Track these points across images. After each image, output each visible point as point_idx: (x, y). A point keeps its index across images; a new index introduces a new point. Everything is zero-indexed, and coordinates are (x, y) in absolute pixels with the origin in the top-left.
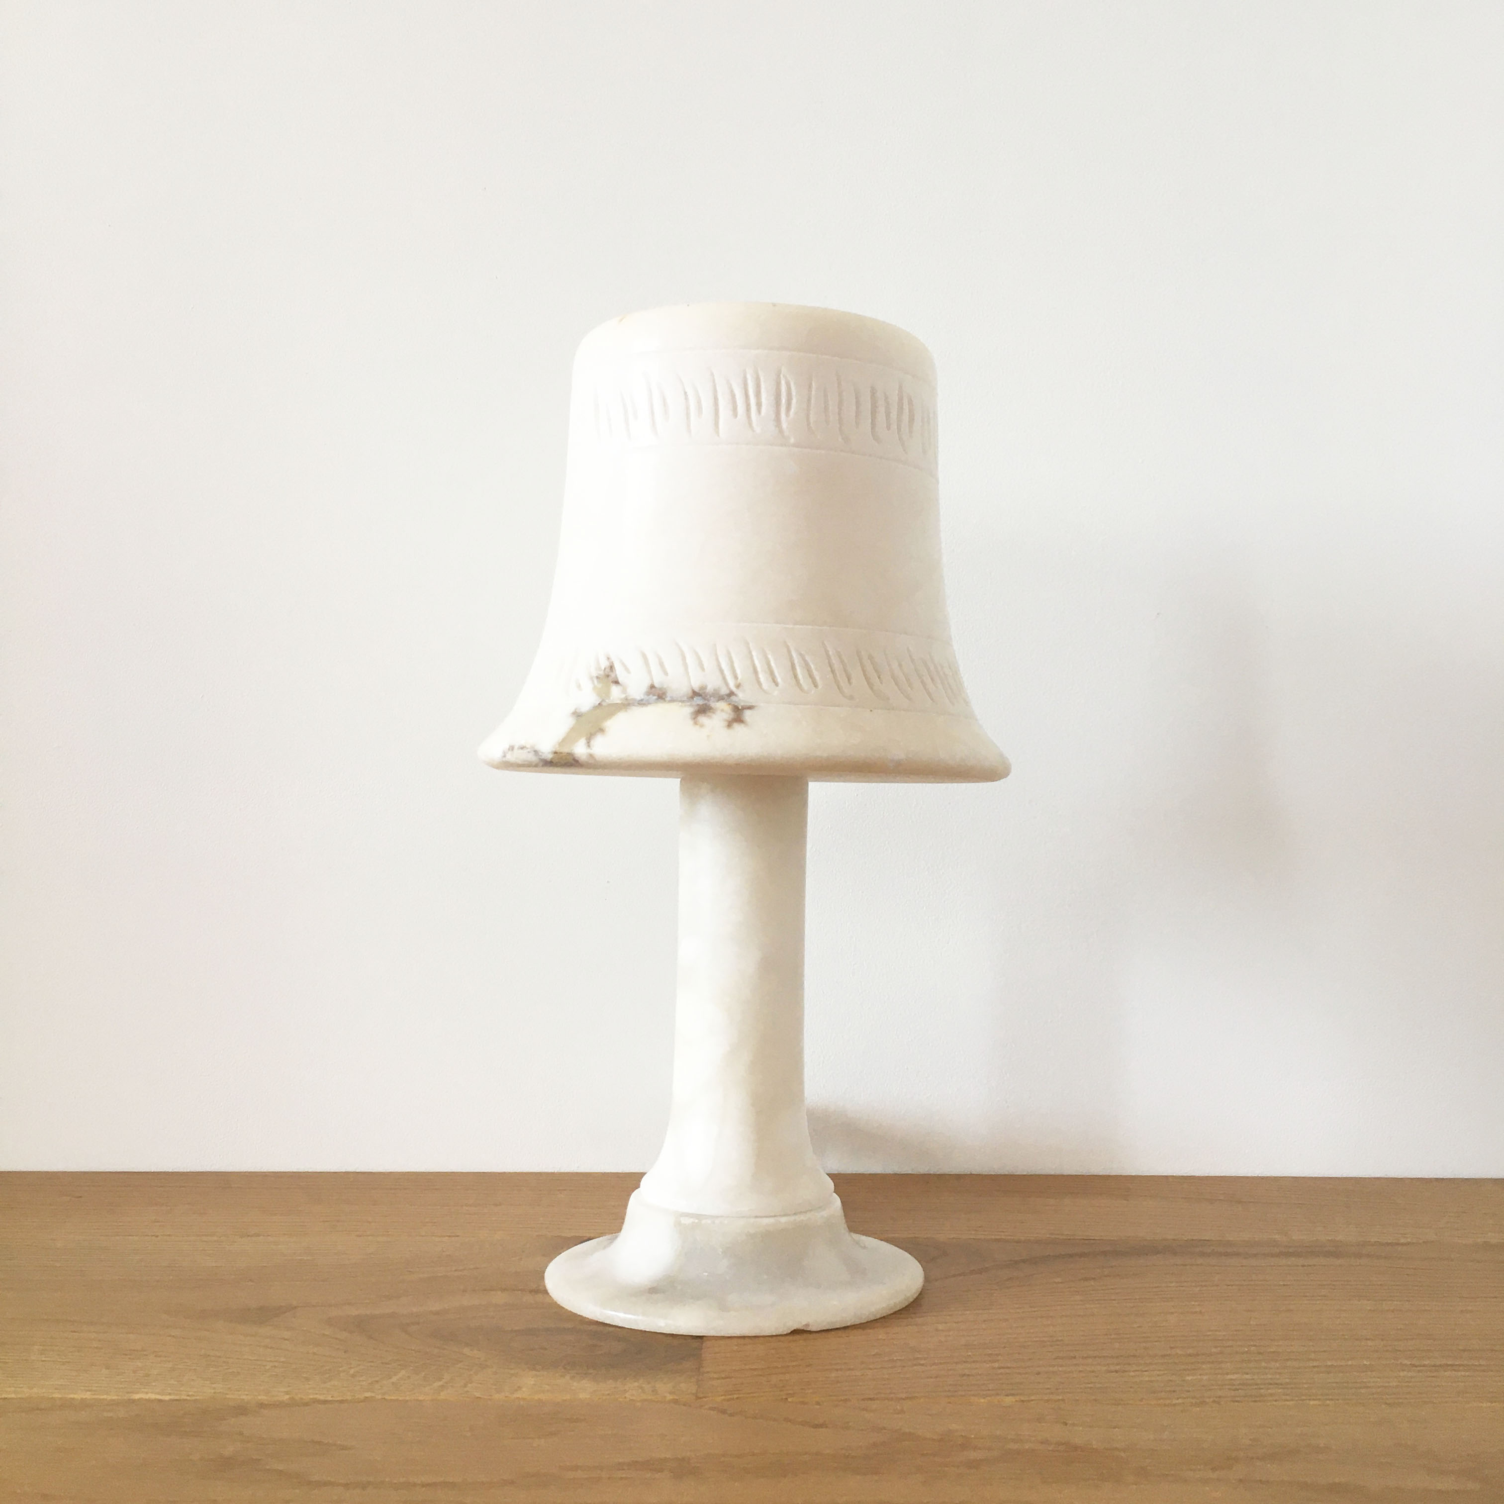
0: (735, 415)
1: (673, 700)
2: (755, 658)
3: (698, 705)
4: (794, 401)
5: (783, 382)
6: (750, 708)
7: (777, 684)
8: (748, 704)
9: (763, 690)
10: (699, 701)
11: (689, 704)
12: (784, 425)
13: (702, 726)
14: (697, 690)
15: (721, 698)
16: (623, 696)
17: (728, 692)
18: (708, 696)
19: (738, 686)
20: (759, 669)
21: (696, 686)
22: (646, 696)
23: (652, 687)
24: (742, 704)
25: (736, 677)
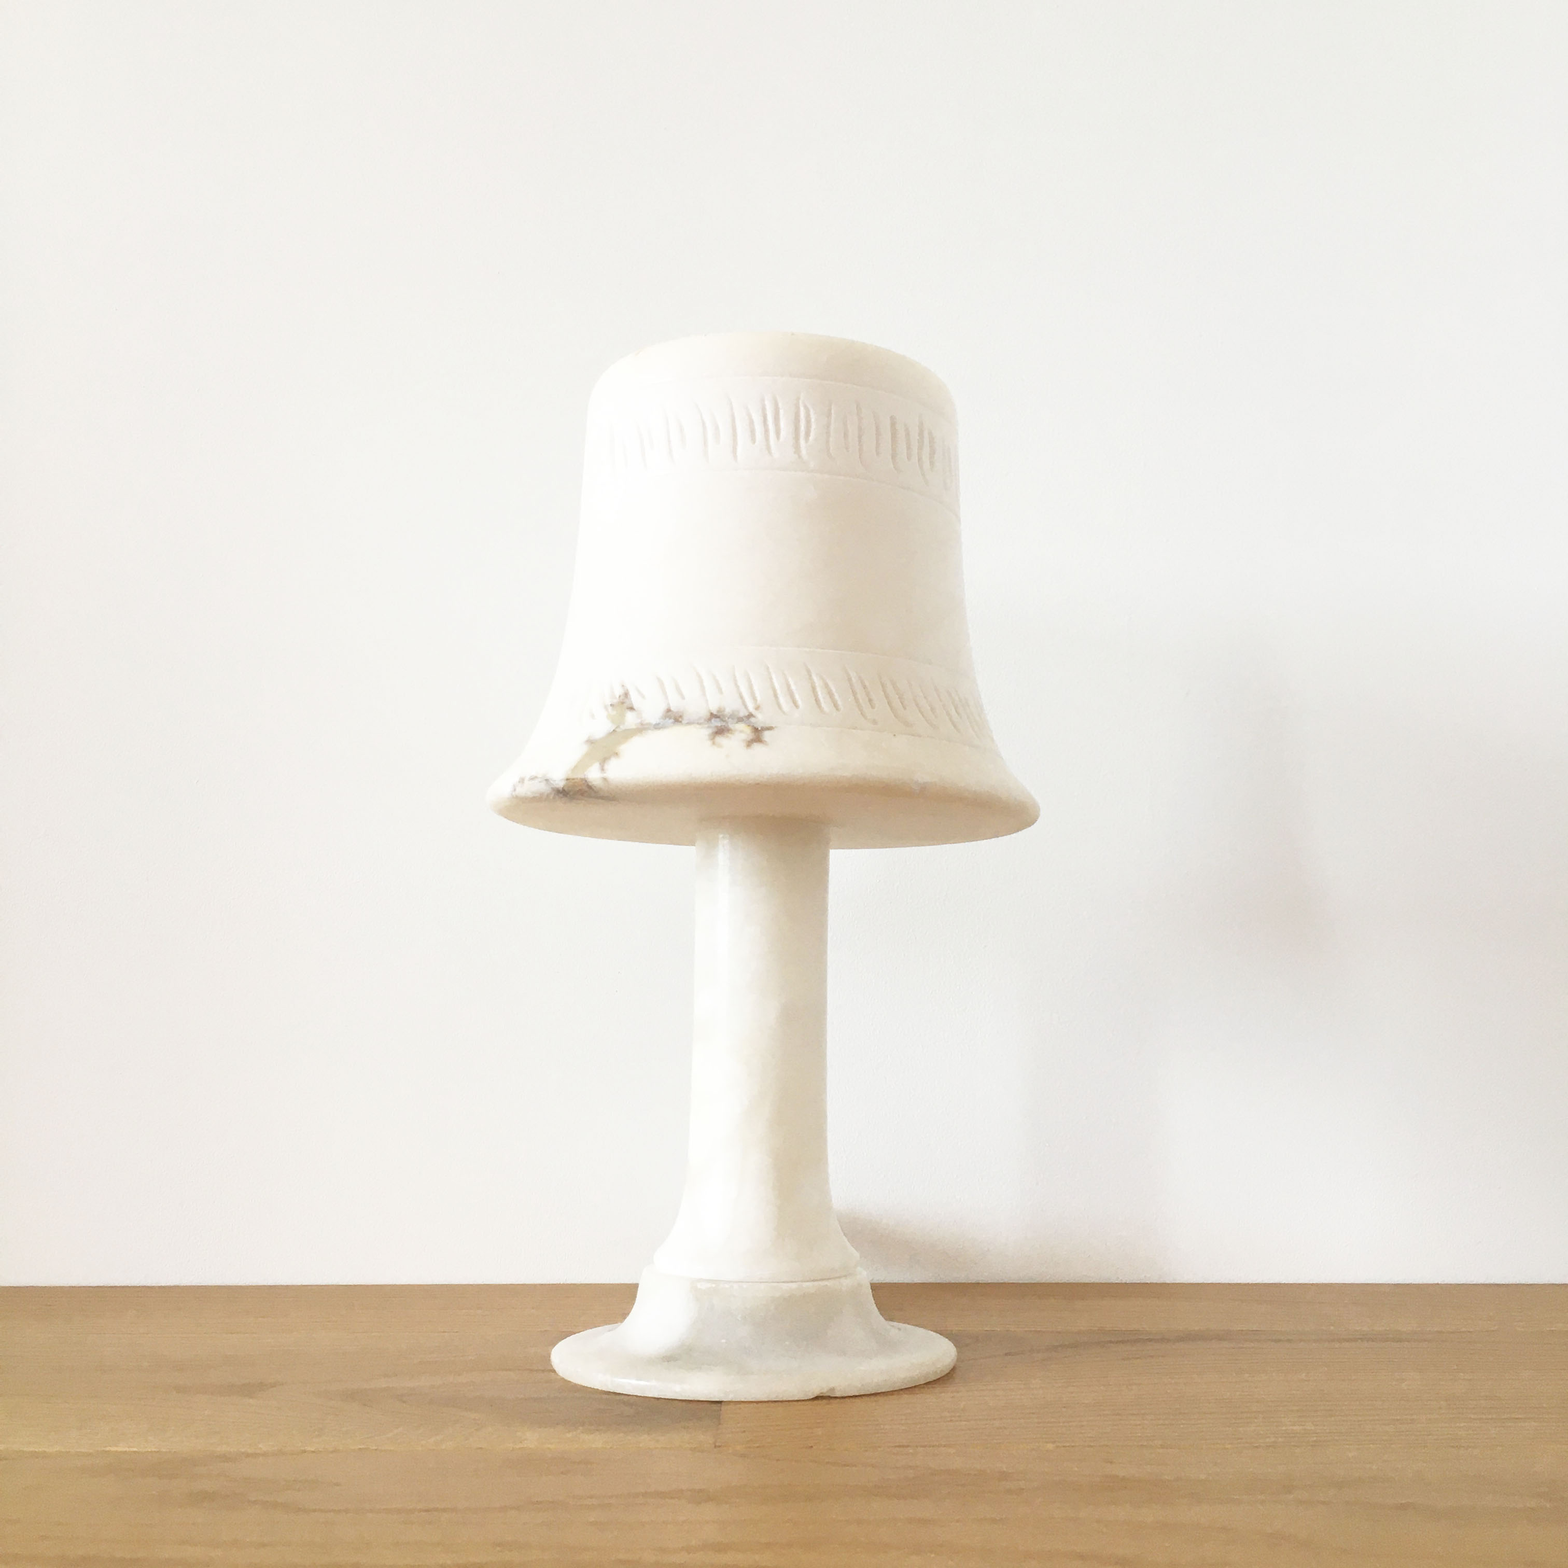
0: (753, 440)
1: (689, 723)
2: (775, 680)
3: (717, 727)
4: (813, 426)
5: (802, 409)
6: (770, 729)
7: (797, 706)
8: (768, 725)
9: (784, 713)
10: (717, 723)
11: (706, 726)
12: (804, 452)
13: (720, 746)
14: (715, 713)
15: (740, 720)
16: (639, 721)
17: (747, 714)
18: (727, 718)
19: (757, 708)
20: (779, 692)
21: (714, 710)
22: (662, 720)
23: (669, 710)
24: (762, 725)
25: (754, 699)
